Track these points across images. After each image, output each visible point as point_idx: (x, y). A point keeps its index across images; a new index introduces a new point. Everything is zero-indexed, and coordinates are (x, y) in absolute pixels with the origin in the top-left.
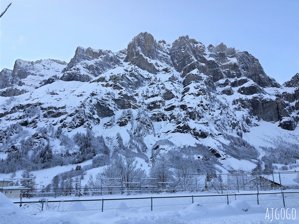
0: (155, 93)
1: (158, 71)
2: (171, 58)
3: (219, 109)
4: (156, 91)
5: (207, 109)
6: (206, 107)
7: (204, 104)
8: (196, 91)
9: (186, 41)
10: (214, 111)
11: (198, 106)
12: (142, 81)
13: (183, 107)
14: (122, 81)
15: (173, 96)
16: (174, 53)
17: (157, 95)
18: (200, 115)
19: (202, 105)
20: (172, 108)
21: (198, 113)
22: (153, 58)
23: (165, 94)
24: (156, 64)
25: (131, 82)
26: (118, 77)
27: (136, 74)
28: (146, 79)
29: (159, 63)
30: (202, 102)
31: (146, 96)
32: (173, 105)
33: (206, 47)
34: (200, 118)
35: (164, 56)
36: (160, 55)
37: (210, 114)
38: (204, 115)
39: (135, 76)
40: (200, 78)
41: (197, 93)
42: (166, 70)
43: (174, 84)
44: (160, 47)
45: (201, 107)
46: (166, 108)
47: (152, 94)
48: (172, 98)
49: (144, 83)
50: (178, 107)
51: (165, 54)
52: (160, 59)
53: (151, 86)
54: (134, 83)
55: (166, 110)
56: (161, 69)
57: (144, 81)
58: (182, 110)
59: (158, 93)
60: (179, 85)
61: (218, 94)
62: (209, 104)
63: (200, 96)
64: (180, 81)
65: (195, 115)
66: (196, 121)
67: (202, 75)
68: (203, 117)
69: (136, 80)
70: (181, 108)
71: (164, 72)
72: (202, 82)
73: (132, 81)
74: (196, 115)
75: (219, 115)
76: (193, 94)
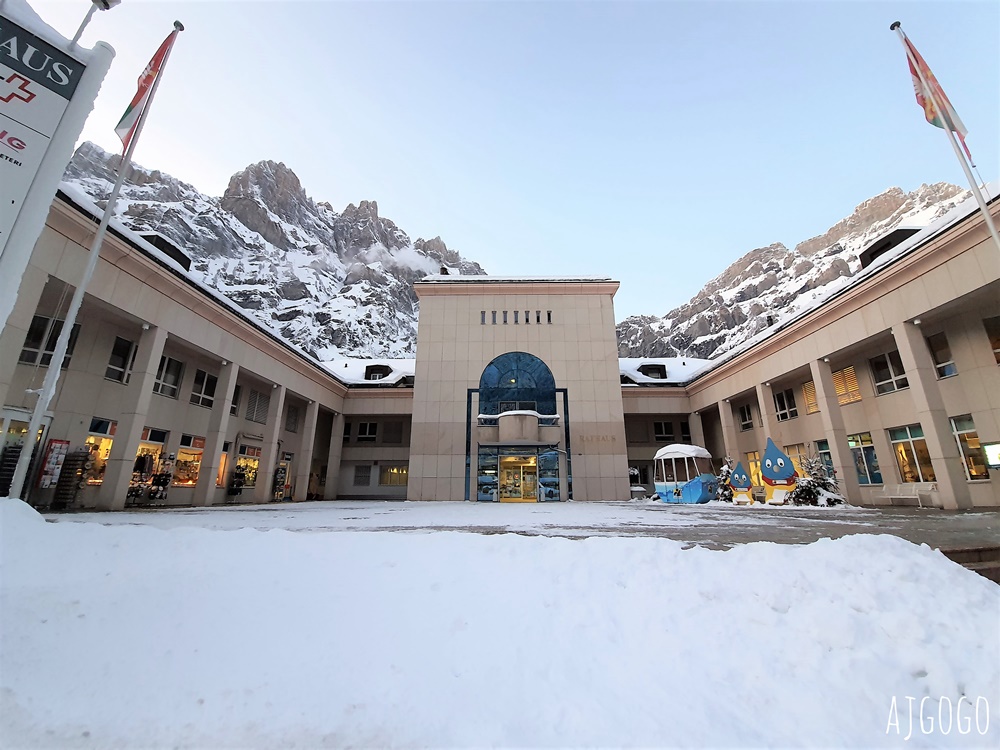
0: (259, 277)
1: (294, 246)
2: (335, 235)
3: (406, 340)
4: (265, 274)
5: (377, 333)
6: (376, 329)
7: (373, 321)
8: (364, 296)
9: (370, 210)
10: (394, 342)
11: (360, 322)
12: (234, 247)
13: (322, 318)
14: (162, 223)
15: (307, 294)
16: (342, 227)
17: (262, 282)
18: (356, 339)
19: (368, 323)
20: (293, 315)
21: (353, 334)
22: (289, 221)
23: (286, 284)
24: (294, 233)
25: (196, 236)
26: (154, 210)
27: (219, 223)
28: (249, 245)
29: (301, 232)
30: (369, 316)
31: (231, 277)
32: (297, 309)
33: (412, 243)
34: (355, 346)
35: (319, 227)
36: (310, 222)
37: (381, 343)
38: (366, 340)
39: (213, 228)
40: (383, 281)
41: (364, 299)
42: (312, 249)
43: (321, 276)
44: (312, 207)
45: (364, 326)
46: (279, 313)
47: (249, 278)
48: (304, 297)
49: (239, 253)
50: (310, 315)
51: (323, 224)
52: (308, 229)
53: (256, 262)
54: (202, 240)
55: (275, 316)
56: (301, 244)
57: (240, 249)
58: (319, 323)
59: (266, 278)
60: (333, 282)
61: (414, 320)
62: (384, 325)
63: (370, 306)
64: (338, 276)
65: (344, 337)
66: (344, 350)
67: (389, 277)
68: (362, 345)
69: (213, 236)
70: (318, 320)
71: (306, 252)
72: (386, 289)
73: (199, 234)
74: (348, 338)
75: (403, 352)
76: (354, 298)
